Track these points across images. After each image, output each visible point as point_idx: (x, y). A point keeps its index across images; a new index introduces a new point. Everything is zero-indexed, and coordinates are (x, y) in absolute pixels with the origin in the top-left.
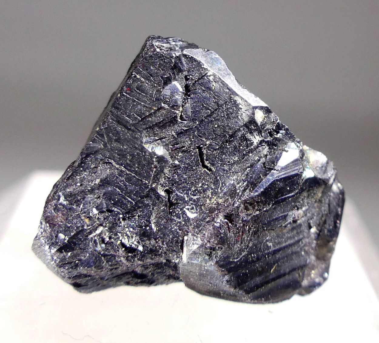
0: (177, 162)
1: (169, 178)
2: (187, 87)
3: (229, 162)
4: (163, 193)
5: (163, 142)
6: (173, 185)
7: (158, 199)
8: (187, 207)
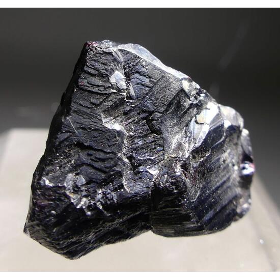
0: (131, 134)
1: (128, 147)
2: (126, 74)
3: (170, 125)
4: (126, 160)
5: (117, 120)
6: (132, 152)
7: (125, 166)
8: (148, 167)
